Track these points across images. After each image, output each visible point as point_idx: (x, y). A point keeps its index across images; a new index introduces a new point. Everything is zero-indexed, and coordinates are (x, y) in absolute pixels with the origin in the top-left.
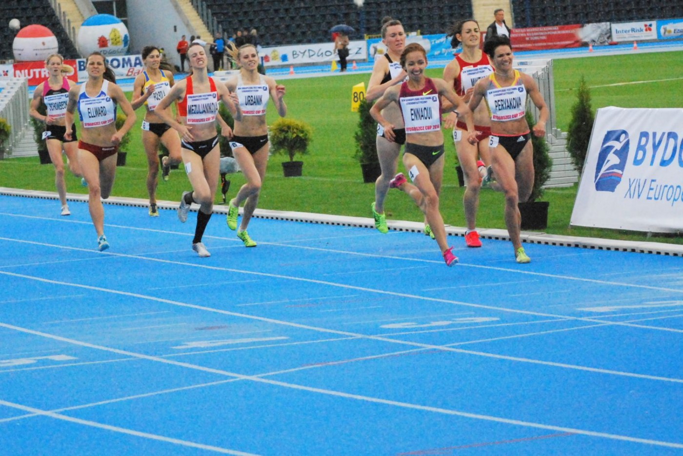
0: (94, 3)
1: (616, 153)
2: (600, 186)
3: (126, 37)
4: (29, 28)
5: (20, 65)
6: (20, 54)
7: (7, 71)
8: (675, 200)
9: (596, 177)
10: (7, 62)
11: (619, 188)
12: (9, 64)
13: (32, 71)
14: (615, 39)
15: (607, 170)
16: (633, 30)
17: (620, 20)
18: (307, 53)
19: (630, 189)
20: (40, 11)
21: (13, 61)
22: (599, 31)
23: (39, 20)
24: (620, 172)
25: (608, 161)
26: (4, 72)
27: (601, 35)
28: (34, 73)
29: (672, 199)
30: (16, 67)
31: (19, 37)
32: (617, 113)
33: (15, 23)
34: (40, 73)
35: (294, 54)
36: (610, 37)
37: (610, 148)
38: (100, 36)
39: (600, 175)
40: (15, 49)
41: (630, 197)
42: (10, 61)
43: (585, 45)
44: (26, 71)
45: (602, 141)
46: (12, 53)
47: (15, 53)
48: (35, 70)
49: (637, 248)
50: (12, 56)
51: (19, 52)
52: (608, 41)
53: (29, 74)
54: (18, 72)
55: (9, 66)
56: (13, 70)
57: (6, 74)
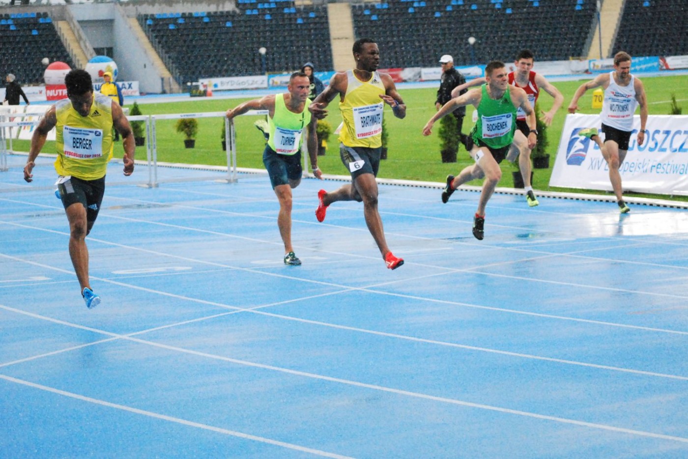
0: (94, 49)
1: (582, 142)
2: (570, 162)
3: (116, 71)
4: (55, 64)
5: (49, 87)
6: (49, 81)
8: (625, 171)
9: (567, 157)
10: (40, 85)
11: (583, 163)
12: (42, 86)
14: (424, 78)
15: (576, 152)
16: (435, 73)
17: (425, 66)
18: (230, 83)
19: (592, 164)
20: (59, 54)
21: (44, 84)
22: (413, 74)
23: (59, 59)
24: (584, 153)
25: (575, 147)
26: (39, 91)
27: (415, 76)
28: (59, 93)
29: (623, 170)
30: (47, 88)
31: (49, 69)
32: (581, 118)
33: (46, 61)
34: (62, 92)
35: (222, 83)
36: (420, 77)
37: (577, 139)
38: (100, 70)
39: (570, 155)
40: (46, 77)
41: (592, 169)
42: (42, 84)
43: (405, 81)
44: (54, 91)
45: (571, 134)
46: (44, 79)
47: (46, 80)
49: (610, 200)
50: (43, 81)
51: (49, 79)
52: (419, 79)
53: (55, 93)
54: (48, 91)
55: (42, 88)
56: (45, 90)
57: (41, 92)
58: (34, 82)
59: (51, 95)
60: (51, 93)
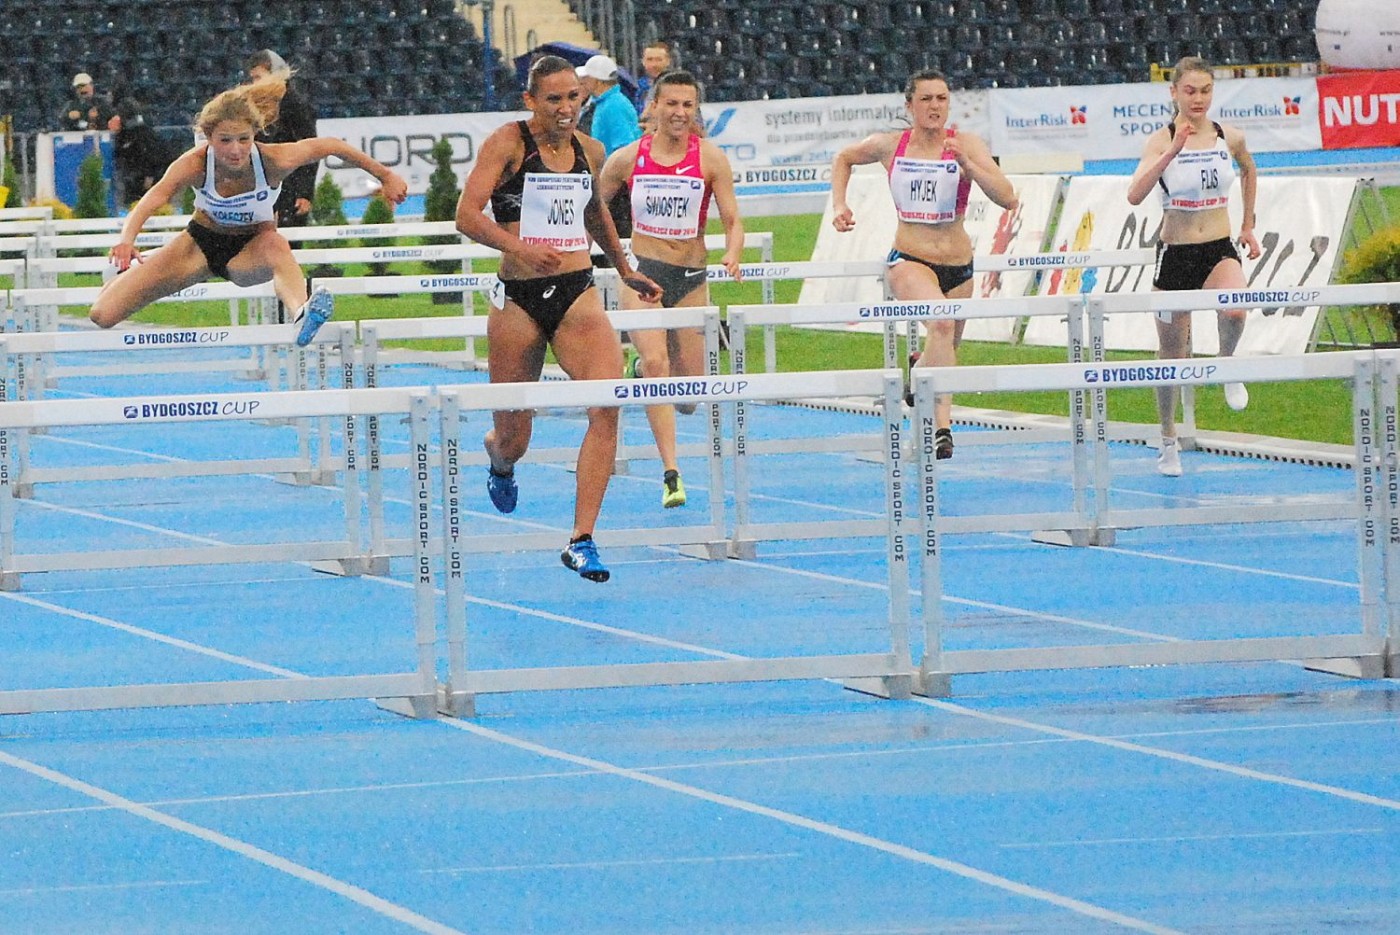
5: (1335, 82)
6: (1337, 47)
7: (1297, 100)
10: (1294, 70)
12: (1300, 75)
13: (1374, 99)
21: (1313, 66)
26: (1286, 100)
28: (1383, 107)
30: (1325, 87)
40: (1322, 30)
42: (1304, 66)
44: (1358, 99)
46: (1313, 42)
47: (1323, 42)
48: (1384, 98)
50: (1312, 52)
51: (1337, 39)
53: (1366, 112)
54: (1331, 103)
55: (1302, 84)
56: (1316, 96)
57: (1293, 106)
58: (1270, 54)
59: (1345, 120)
60: (1345, 111)
